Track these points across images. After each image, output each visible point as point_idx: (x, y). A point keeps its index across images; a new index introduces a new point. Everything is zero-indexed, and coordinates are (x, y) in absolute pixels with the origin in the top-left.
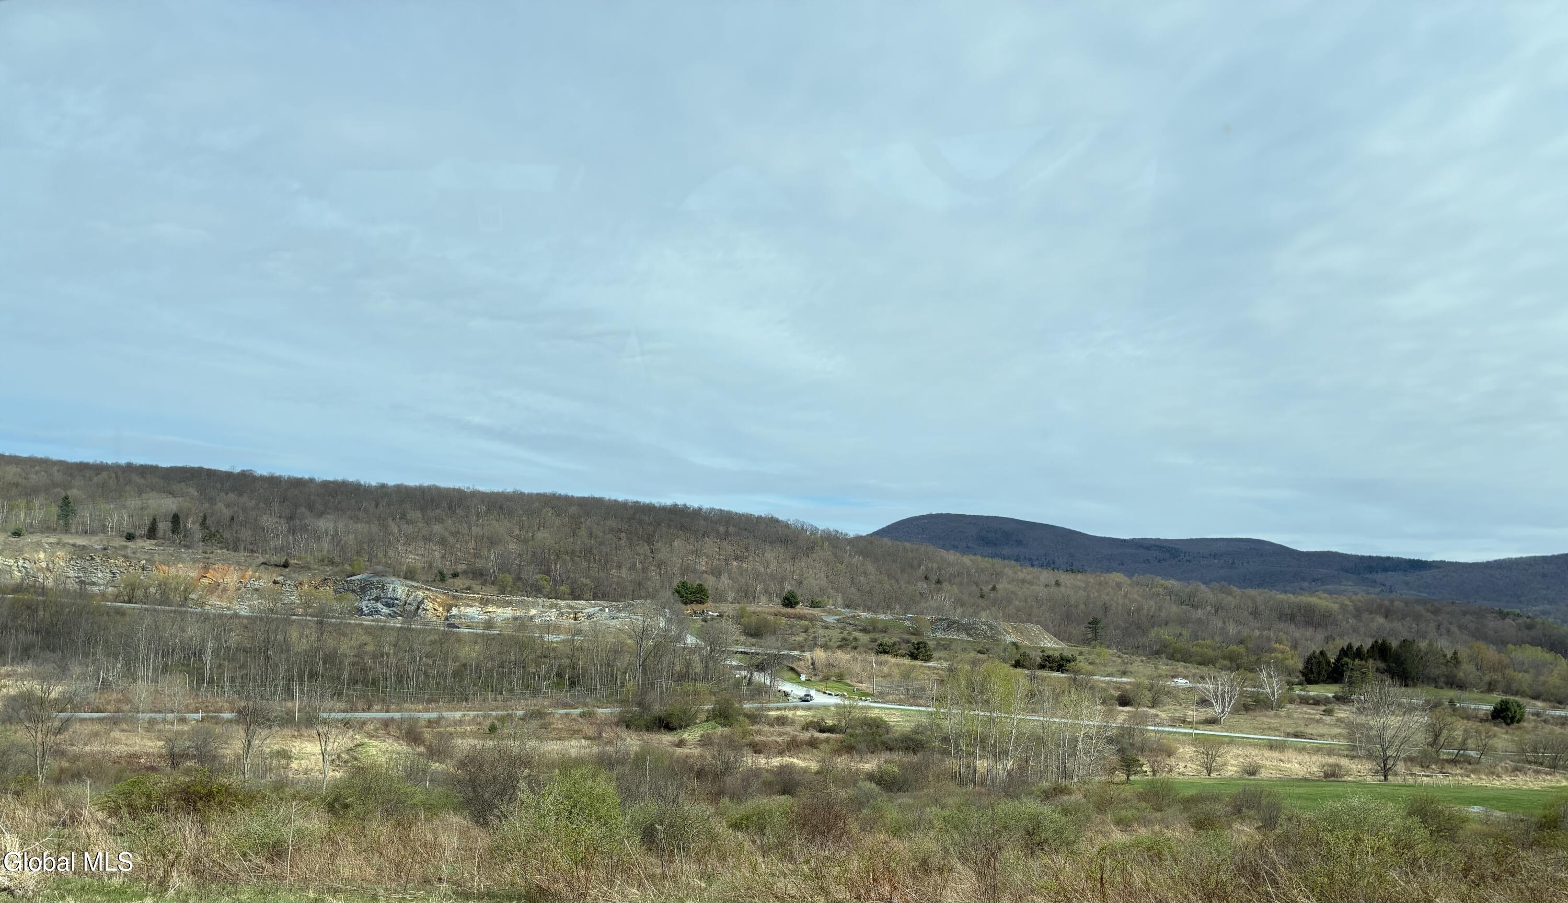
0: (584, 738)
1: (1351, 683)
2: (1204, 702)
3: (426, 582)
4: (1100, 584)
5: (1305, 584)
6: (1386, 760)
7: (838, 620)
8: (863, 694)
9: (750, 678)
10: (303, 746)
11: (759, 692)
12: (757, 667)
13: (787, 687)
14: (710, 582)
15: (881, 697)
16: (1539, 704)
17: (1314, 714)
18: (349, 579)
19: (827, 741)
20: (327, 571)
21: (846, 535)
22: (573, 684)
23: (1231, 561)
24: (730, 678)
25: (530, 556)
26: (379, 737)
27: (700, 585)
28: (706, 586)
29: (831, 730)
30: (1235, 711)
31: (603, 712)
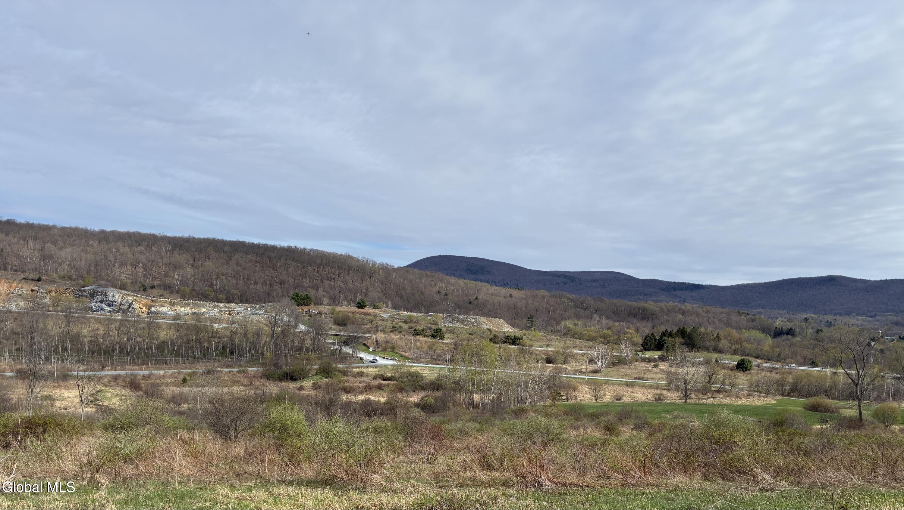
0: (242, 386)
1: (667, 351)
2: (591, 361)
3: (134, 291)
4: (533, 296)
5: (642, 297)
6: (687, 391)
7: (390, 316)
8: (407, 358)
9: (340, 349)
10: (61, 392)
11: (345, 358)
12: (344, 343)
13: (362, 355)
14: (312, 293)
15: (417, 360)
16: (759, 361)
17: (649, 367)
18: (83, 289)
19: (388, 385)
20: (67, 284)
21: (393, 266)
22: (232, 353)
23: (603, 284)
24: (328, 350)
25: (200, 276)
26: (111, 386)
27: (307, 295)
28: (309, 295)
29: (389, 379)
30: (608, 366)
31: (252, 370)
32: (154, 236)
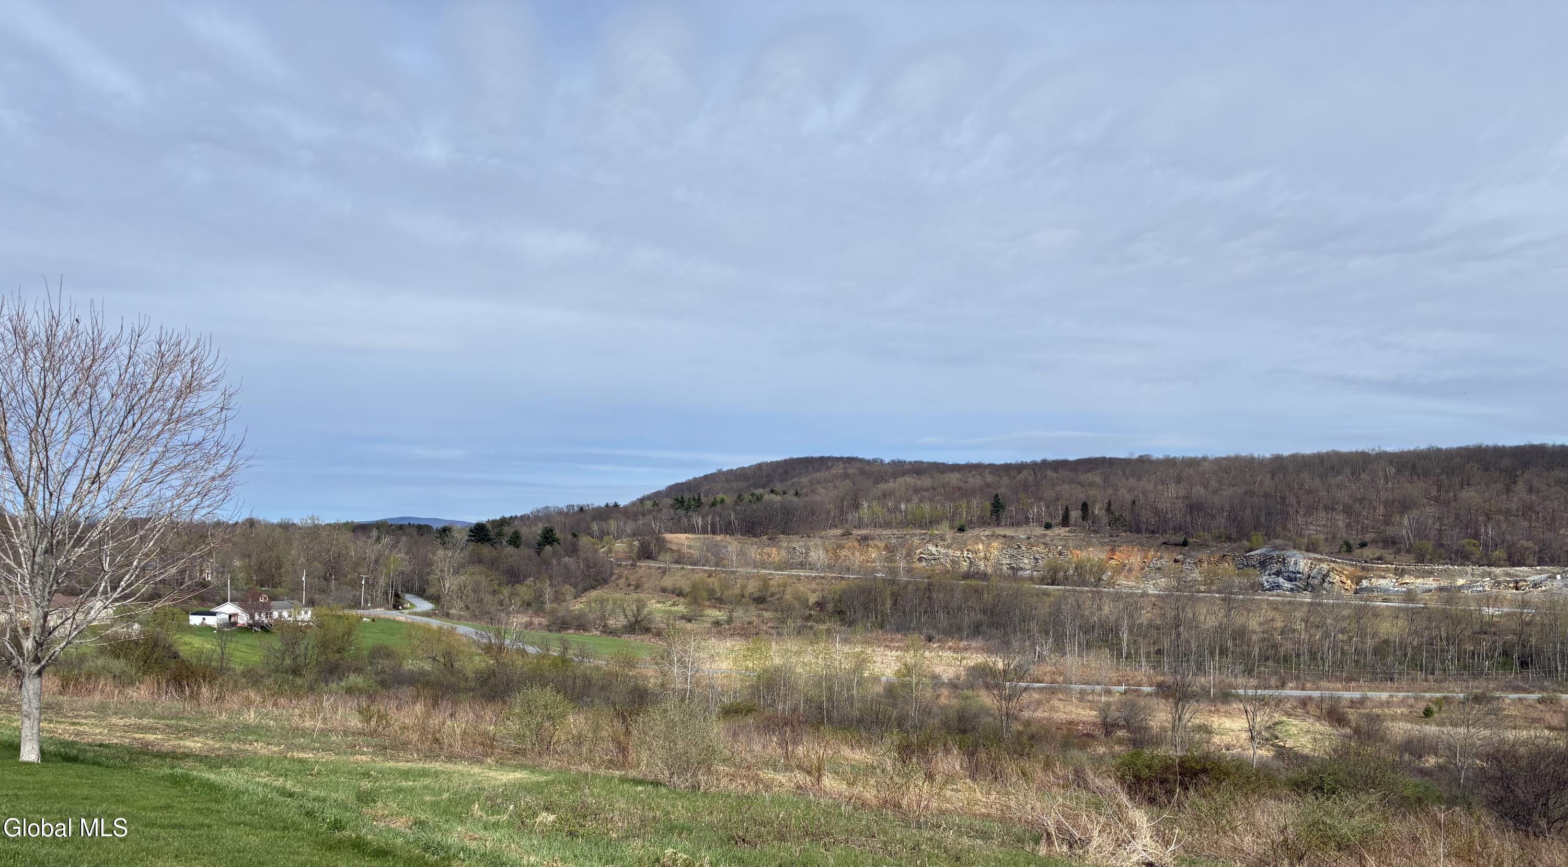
3: (1330, 554)
10: (1221, 721)
18: (1248, 554)
20: (1225, 548)
22: (1524, 664)
25: (1452, 519)
26: (1297, 716)
32: (1363, 455)
